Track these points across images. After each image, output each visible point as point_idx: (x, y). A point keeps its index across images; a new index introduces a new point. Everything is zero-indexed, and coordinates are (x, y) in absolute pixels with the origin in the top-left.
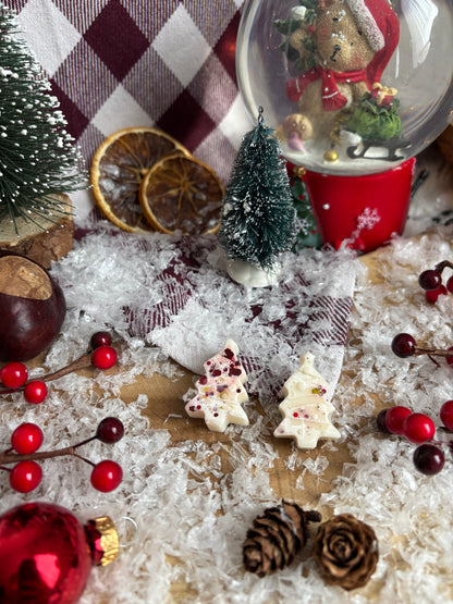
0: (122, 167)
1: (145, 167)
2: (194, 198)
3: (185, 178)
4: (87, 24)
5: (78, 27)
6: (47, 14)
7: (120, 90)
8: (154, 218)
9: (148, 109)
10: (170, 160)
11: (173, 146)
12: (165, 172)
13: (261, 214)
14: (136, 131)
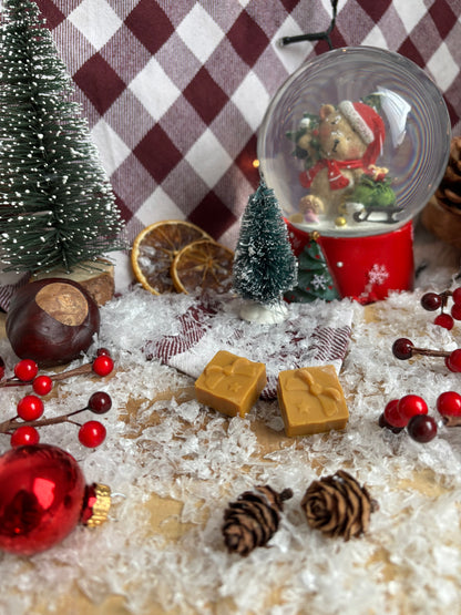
0: (156, 248)
1: (177, 249)
2: (217, 272)
3: (210, 258)
4: (135, 142)
5: (129, 144)
6: (106, 136)
7: (159, 191)
8: (181, 286)
9: (180, 206)
10: (198, 246)
11: (201, 235)
12: (194, 253)
13: (262, 255)
14: (171, 223)
